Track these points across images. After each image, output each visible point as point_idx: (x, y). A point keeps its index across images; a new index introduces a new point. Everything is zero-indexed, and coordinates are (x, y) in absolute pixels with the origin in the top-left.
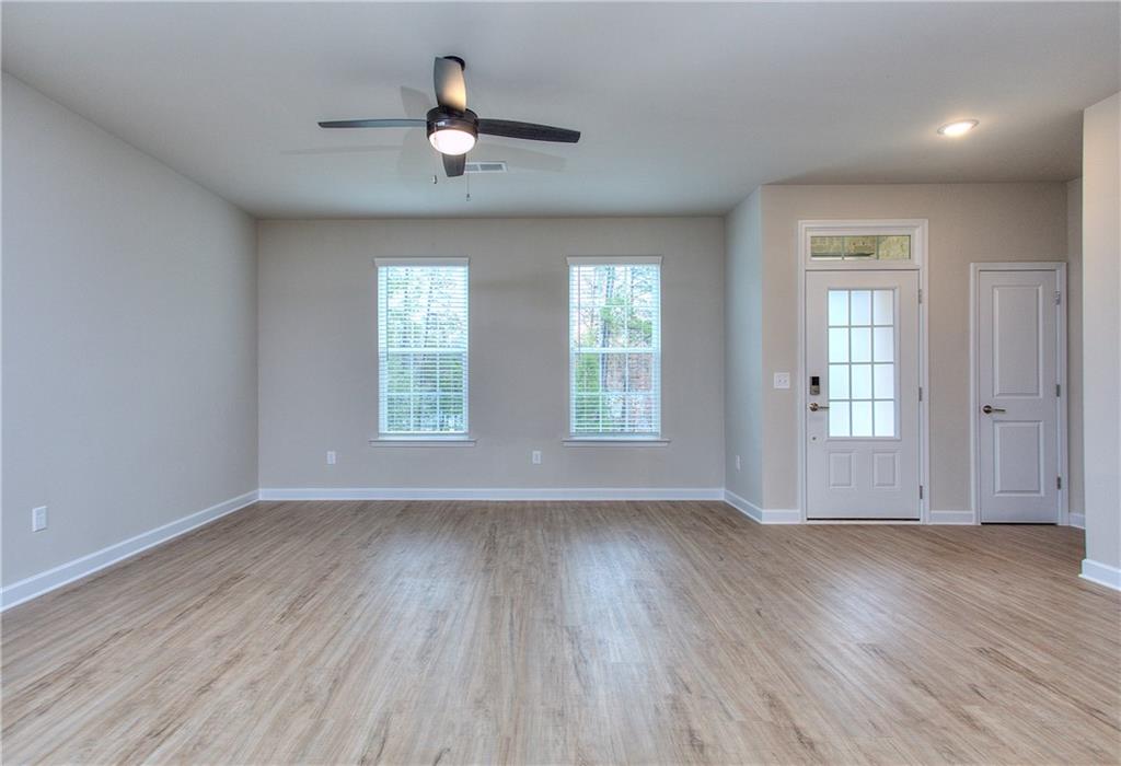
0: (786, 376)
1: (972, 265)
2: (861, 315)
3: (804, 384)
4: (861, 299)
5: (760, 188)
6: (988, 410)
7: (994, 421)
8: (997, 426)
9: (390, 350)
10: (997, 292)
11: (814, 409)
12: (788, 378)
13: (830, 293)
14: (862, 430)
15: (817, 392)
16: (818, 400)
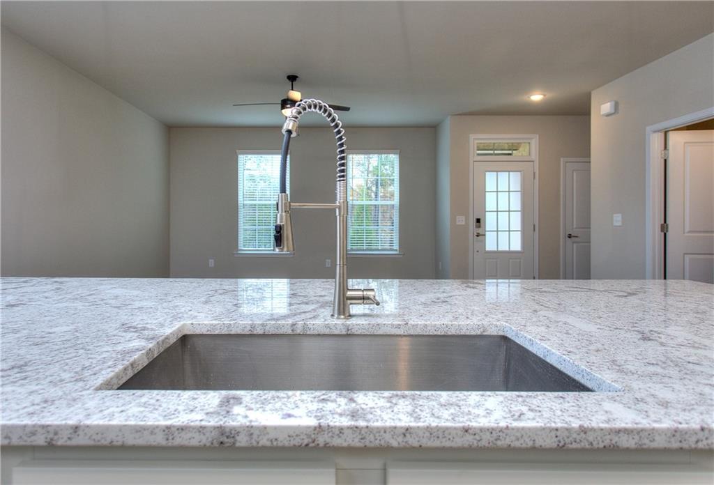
0: (463, 218)
1: (562, 159)
2: (503, 186)
3: (472, 222)
4: (503, 176)
5: (449, 117)
6: (570, 236)
7: (573, 243)
8: (575, 245)
9: (245, 202)
10: (575, 174)
11: (477, 236)
12: (464, 219)
13: (487, 173)
14: (504, 247)
15: (479, 227)
16: (480, 231)
